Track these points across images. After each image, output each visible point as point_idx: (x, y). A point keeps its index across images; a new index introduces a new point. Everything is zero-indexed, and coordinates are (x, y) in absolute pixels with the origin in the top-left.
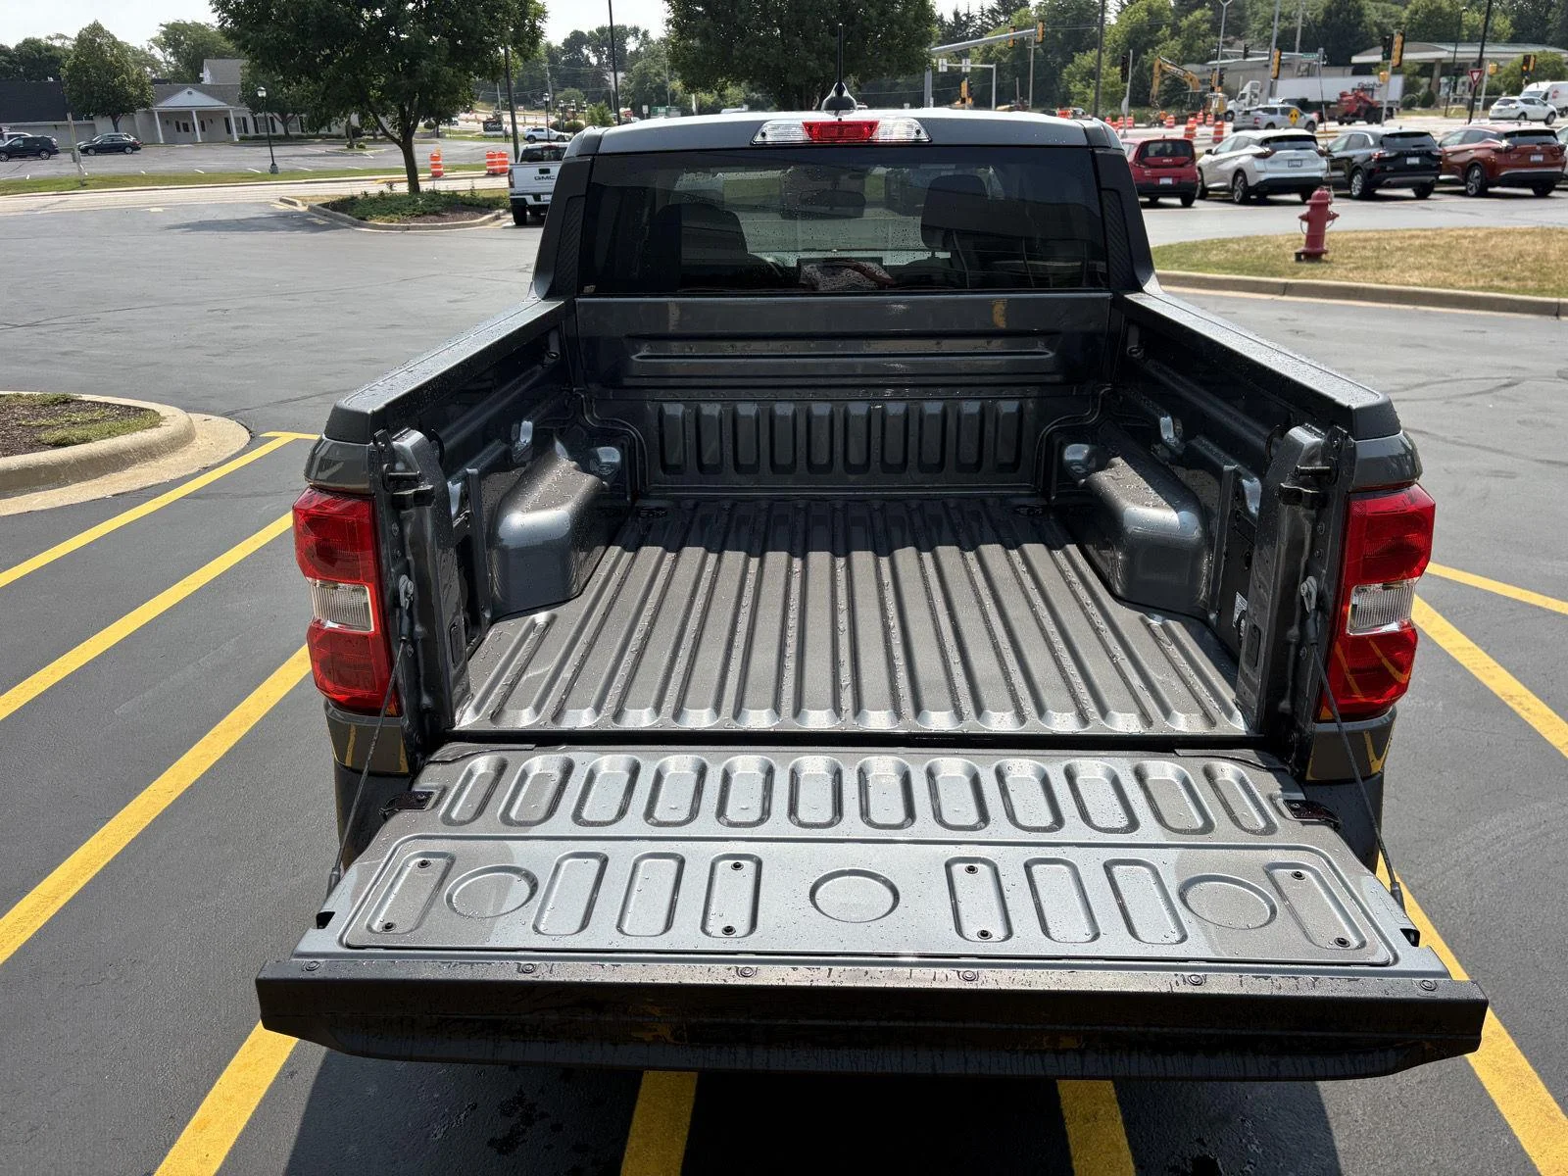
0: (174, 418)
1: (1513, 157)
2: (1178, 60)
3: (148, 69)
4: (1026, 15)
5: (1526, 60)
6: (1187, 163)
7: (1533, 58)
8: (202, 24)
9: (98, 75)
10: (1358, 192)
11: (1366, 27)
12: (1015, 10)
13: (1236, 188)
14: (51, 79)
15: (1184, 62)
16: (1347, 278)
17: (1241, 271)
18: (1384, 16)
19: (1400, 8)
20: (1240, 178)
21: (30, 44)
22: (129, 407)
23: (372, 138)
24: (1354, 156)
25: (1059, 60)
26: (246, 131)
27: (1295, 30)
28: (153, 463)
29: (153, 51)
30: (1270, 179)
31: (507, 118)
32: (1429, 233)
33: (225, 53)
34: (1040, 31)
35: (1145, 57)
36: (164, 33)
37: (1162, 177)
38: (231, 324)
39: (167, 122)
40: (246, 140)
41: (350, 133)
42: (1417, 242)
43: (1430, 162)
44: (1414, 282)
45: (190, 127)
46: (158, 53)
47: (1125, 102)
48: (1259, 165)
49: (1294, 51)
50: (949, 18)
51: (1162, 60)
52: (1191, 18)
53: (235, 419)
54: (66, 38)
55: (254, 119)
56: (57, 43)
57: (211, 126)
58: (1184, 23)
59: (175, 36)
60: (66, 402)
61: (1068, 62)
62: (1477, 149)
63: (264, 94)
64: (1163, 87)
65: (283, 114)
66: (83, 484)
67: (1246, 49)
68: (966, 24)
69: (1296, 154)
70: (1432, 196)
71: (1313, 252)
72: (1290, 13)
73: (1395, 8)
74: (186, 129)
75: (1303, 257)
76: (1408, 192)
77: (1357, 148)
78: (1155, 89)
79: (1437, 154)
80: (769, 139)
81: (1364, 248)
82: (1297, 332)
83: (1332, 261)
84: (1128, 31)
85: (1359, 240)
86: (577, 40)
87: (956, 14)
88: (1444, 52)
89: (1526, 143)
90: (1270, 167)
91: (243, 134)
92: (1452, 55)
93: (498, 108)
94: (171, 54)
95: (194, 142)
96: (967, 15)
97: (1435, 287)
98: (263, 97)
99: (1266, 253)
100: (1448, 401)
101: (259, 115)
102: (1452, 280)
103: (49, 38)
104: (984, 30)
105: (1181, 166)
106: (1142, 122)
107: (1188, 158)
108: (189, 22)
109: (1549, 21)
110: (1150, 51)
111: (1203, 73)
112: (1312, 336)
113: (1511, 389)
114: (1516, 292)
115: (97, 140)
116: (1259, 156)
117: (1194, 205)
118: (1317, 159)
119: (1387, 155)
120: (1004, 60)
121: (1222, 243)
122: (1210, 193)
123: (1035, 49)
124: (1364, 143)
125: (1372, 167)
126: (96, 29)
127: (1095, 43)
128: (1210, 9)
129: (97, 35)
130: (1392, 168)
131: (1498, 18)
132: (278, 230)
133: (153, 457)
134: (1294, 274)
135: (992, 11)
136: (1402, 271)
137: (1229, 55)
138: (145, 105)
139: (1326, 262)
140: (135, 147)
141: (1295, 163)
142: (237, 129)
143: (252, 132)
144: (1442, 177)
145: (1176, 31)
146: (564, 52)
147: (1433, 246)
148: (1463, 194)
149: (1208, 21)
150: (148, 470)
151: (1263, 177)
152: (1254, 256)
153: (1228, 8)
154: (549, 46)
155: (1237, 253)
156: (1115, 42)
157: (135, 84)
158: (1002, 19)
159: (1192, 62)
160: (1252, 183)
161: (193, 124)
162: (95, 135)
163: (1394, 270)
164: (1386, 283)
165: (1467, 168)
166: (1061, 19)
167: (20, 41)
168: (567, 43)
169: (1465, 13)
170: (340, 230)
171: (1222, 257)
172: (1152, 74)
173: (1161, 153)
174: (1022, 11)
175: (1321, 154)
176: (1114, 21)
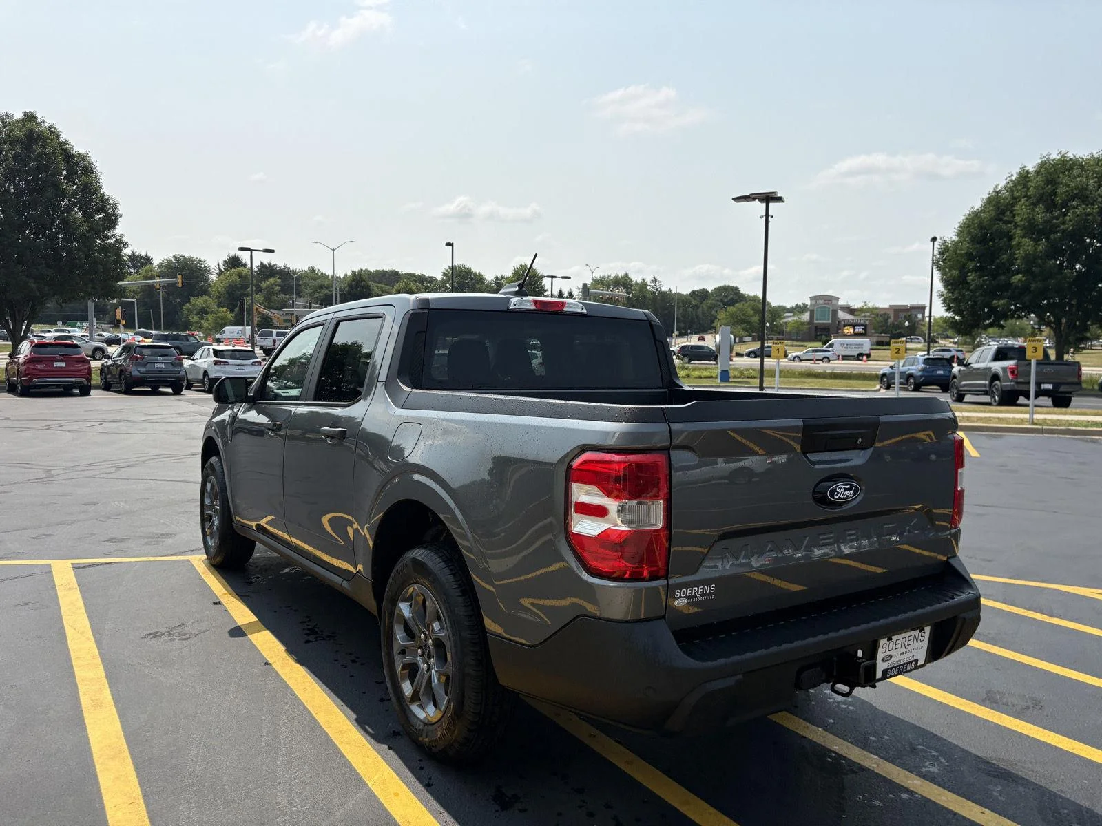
4: (152, 270)
12: (141, 265)
19: (390, 288)
25: (178, 300)
27: (332, 295)
51: (256, 306)
52: (267, 282)
58: (264, 285)
61: (187, 302)
72: (328, 285)
73: (387, 288)
84: (227, 287)
111: (284, 316)
123: (163, 293)
127: (204, 292)
128: (279, 278)
137: (298, 306)
145: (259, 290)
149: (279, 285)
156: (219, 292)
158: (132, 270)
174: (148, 267)
176: (214, 277)
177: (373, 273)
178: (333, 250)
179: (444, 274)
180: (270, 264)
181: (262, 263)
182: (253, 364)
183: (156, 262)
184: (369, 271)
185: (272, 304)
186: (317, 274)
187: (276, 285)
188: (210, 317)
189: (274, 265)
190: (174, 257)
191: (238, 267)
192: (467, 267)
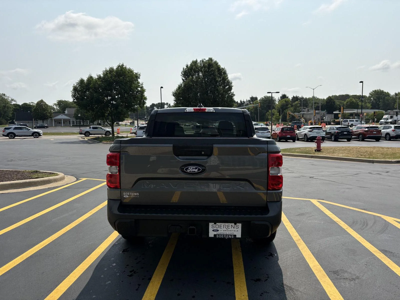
0: (61, 175)
1: (369, 132)
2: (293, 112)
3: (52, 110)
4: (257, 102)
5: (375, 112)
6: (293, 132)
7: (376, 113)
8: (67, 101)
9: (41, 111)
10: (333, 140)
11: (336, 106)
12: (254, 101)
13: (305, 138)
14: (29, 112)
15: (294, 112)
16: (325, 155)
17: (302, 153)
18: (340, 103)
19: (344, 101)
20: (306, 136)
21: (25, 104)
22: (51, 173)
23: (103, 126)
24: (332, 132)
25: (265, 111)
26: (74, 124)
27: (319, 106)
28: (56, 183)
29: (54, 106)
30: (312, 136)
31: (136, 122)
32: (347, 147)
33: (71, 107)
34: (259, 105)
35: (285, 111)
36: (58, 102)
37: (288, 135)
38: (71, 160)
39: (56, 122)
40: (74, 126)
41: (98, 124)
42: (343, 149)
43: (349, 133)
44: (341, 156)
45: (61, 123)
46: (55, 107)
47: (280, 120)
48: (310, 133)
49: (319, 110)
50: (239, 102)
51: (289, 112)
52: (295, 103)
53: (73, 176)
54: (34, 103)
55: (76, 121)
56: (31, 104)
57: (66, 123)
58: (294, 104)
59: (60, 103)
60: (37, 172)
61: (267, 112)
62: (360, 131)
63: (80, 115)
64: (290, 117)
65: (83, 120)
66: (41, 186)
67: (308, 110)
68: (243, 103)
69: (318, 131)
70: (351, 141)
71: (319, 149)
72: (318, 102)
73: (342, 102)
74: (60, 123)
75: (316, 151)
76: (346, 140)
77: (332, 130)
78: (288, 118)
79: (351, 131)
80: (187, 111)
81: (331, 149)
82: (313, 165)
83: (323, 152)
84: (281, 106)
85: (330, 148)
86: (153, 105)
87: (241, 101)
88: (355, 111)
89: (371, 129)
90: (312, 134)
91: (73, 124)
92: (357, 112)
93: (134, 120)
94: (58, 107)
95: (61, 126)
96: (243, 101)
97: (345, 157)
98: (79, 116)
99: (308, 150)
100: (342, 177)
101: (77, 120)
102: (349, 156)
103: (30, 103)
104: (247, 105)
105: (292, 133)
106: (285, 125)
107: (293, 131)
108: (64, 100)
109: (379, 105)
110: (286, 110)
111: (299, 115)
112: (316, 165)
113: (357, 175)
114: (363, 158)
115: (38, 125)
116: (309, 131)
117: (295, 142)
118: (323, 132)
119: (339, 132)
120: (252, 111)
121: (299, 148)
122: (300, 139)
123: (259, 109)
124: (334, 129)
125: (336, 134)
126: (42, 101)
127: (274, 108)
128: (299, 101)
129: (42, 102)
130: (340, 135)
131: (367, 104)
132: (81, 144)
133: (56, 181)
134: (314, 154)
135: (249, 101)
136: (338, 154)
137: (305, 111)
138: (51, 118)
139: (321, 152)
140: (47, 127)
141: (318, 133)
142: (72, 123)
143: (75, 124)
144: (353, 137)
145: (292, 106)
146: (150, 108)
147: (347, 149)
148: (359, 141)
149: (299, 104)
150: (55, 184)
151: (311, 136)
152: (306, 150)
153: (303, 101)
154: (146, 106)
155: (302, 150)
156: (278, 108)
157: (49, 113)
158: (251, 102)
159: (296, 112)
160: (308, 137)
161: (62, 122)
162: (38, 124)
163: (336, 154)
164: (334, 156)
165: (359, 135)
166: (265, 103)
167: (23, 103)
168: (151, 106)
169: (359, 103)
170: (96, 144)
171: (299, 151)
172: (287, 115)
173: (287, 130)
175: (324, 131)
176: (277, 103)
177: (338, 96)
178: (314, 89)
179: (370, 94)
180: (296, 96)
181: (294, 96)
182: (267, 132)
183: (259, 99)
184: (336, 96)
185: (297, 111)
186: (316, 98)
187: (298, 104)
188: (275, 116)
189: (298, 97)
190: (264, 97)
191: (285, 98)
192: (382, 90)
